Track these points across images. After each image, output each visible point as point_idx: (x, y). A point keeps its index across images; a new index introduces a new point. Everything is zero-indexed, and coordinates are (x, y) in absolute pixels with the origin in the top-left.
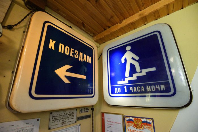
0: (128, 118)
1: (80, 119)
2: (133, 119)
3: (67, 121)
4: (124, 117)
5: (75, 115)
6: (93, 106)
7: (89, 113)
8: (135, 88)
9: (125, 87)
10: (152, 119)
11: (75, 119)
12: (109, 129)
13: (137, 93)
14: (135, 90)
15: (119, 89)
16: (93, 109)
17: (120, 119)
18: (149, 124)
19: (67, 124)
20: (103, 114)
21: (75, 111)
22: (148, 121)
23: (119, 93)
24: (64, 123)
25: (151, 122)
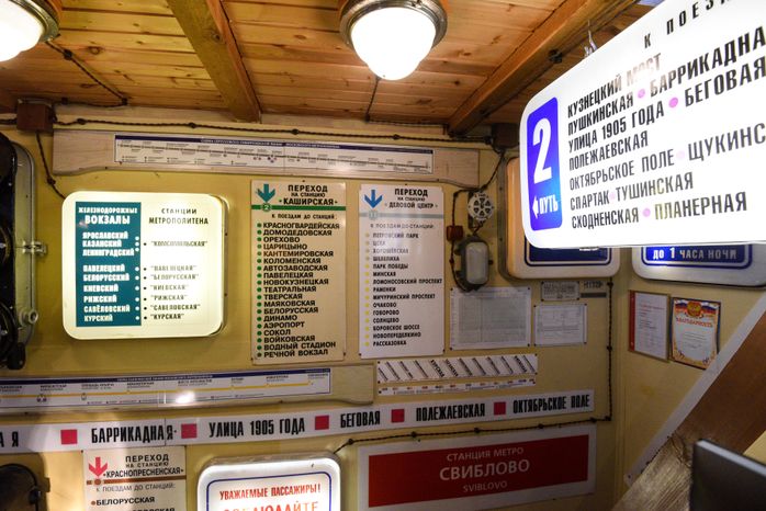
0: (679, 302)
1: (584, 295)
2: (686, 302)
3: (564, 295)
4: (671, 300)
5: (576, 289)
6: (611, 278)
7: (604, 289)
8: (689, 251)
9: (673, 250)
10: (719, 304)
11: (576, 295)
12: (643, 318)
13: (692, 260)
14: (689, 255)
15: (662, 252)
16: (610, 285)
17: (663, 301)
18: (713, 310)
19: (564, 299)
20: (632, 294)
21: (575, 283)
22: (712, 306)
23: (660, 259)
24: (560, 297)
25: (716, 307)
